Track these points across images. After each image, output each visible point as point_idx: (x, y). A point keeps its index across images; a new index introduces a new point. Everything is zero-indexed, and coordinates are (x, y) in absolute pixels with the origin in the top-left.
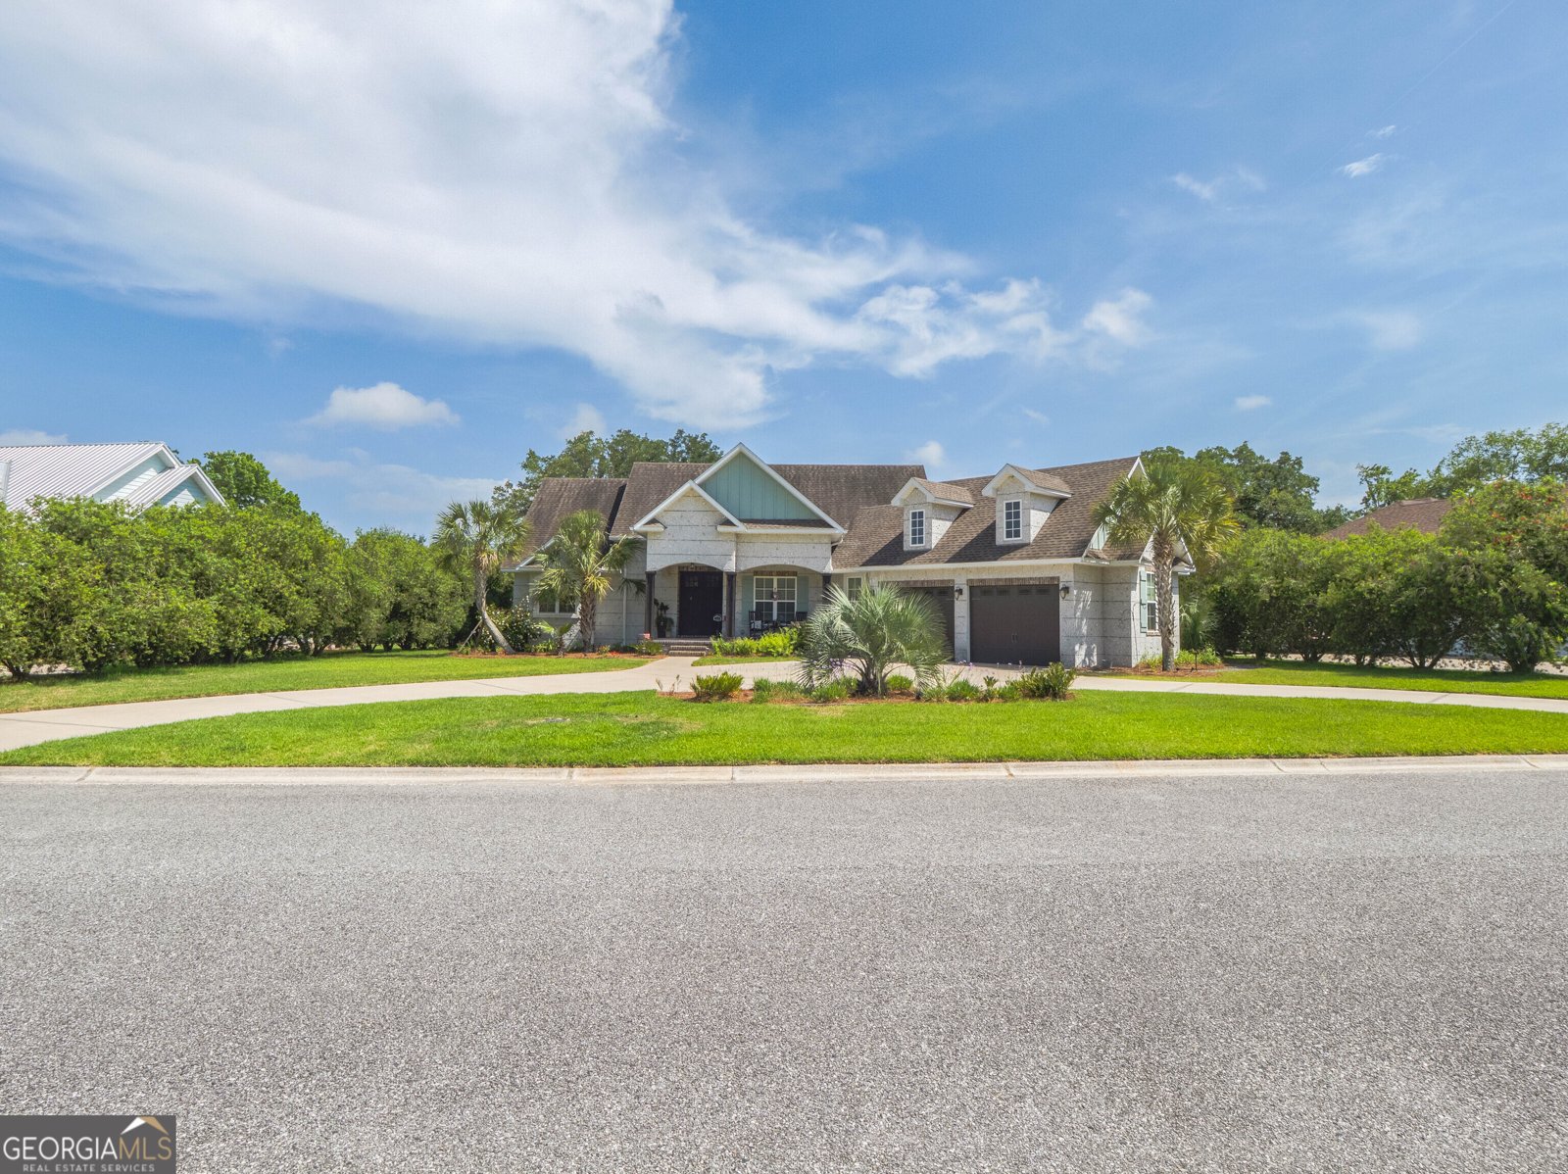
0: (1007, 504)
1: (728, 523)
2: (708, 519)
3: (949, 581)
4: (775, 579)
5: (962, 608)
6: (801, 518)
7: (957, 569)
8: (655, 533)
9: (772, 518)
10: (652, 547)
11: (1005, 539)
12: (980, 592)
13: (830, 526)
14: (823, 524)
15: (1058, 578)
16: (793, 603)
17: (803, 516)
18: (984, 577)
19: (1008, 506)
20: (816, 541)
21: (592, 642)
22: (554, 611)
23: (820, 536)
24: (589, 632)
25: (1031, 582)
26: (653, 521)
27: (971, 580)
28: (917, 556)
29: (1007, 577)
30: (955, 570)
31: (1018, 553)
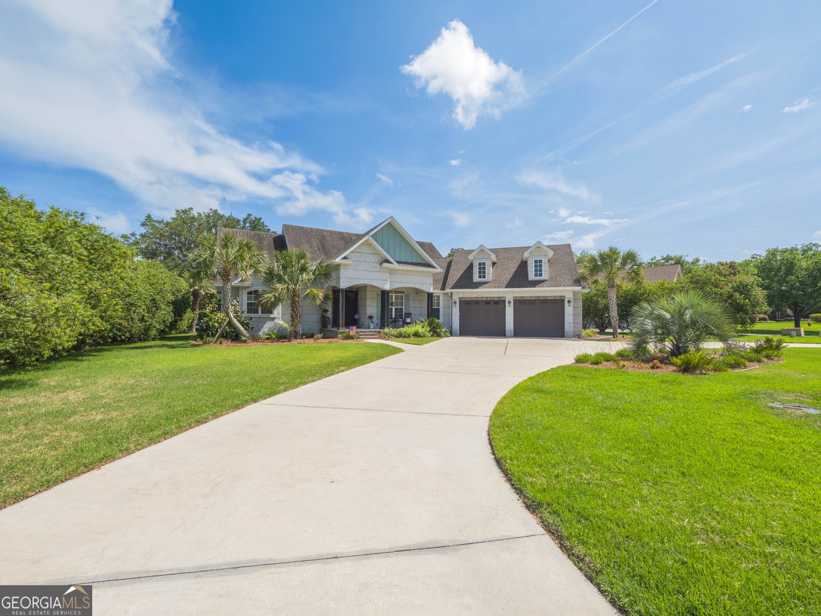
0: (535, 261)
1: (387, 261)
2: (375, 259)
3: (503, 297)
4: (394, 295)
5: (510, 311)
6: (419, 262)
7: (507, 291)
8: (345, 265)
9: (410, 261)
10: (343, 273)
11: (534, 277)
12: (519, 303)
13: (434, 267)
14: (429, 265)
15: (565, 296)
16: (402, 308)
17: (420, 261)
18: (523, 296)
19: (536, 262)
20: (426, 275)
21: (301, 333)
22: (257, 313)
23: (428, 272)
24: (299, 326)
25: (550, 298)
26: (345, 258)
27: (516, 297)
28: (483, 284)
29: (536, 295)
30: (506, 292)
31: (542, 284)
